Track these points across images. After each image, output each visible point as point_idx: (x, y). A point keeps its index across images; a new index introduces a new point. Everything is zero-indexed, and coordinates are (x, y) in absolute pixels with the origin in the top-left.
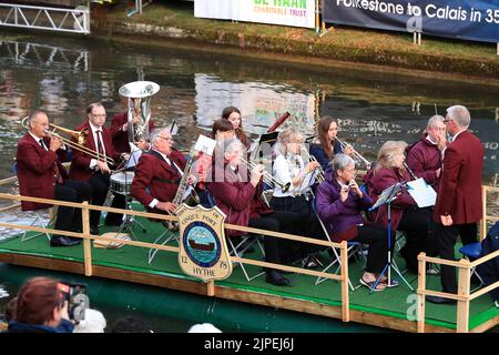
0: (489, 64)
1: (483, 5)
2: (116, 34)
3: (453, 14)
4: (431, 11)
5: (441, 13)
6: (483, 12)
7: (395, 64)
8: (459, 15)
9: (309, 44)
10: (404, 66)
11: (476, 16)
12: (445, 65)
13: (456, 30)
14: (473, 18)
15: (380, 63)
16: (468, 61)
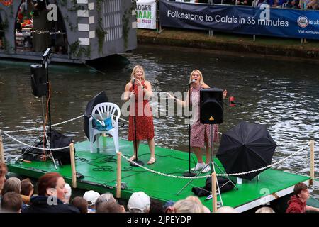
0: (250, 46)
1: (246, 15)
3: (230, 20)
4: (218, 18)
5: (223, 20)
6: (246, 18)
7: (200, 47)
8: (233, 20)
9: (153, 37)
10: (204, 48)
11: (242, 21)
12: (227, 47)
13: (232, 29)
14: (240, 22)
15: (192, 47)
16: (238, 45)
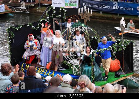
0: (117, 18)
2: (35, 13)
4: (104, 7)
5: (106, 7)
8: (110, 7)
12: (107, 18)
13: (110, 11)
14: (113, 8)
15: (93, 18)
16: (112, 18)
